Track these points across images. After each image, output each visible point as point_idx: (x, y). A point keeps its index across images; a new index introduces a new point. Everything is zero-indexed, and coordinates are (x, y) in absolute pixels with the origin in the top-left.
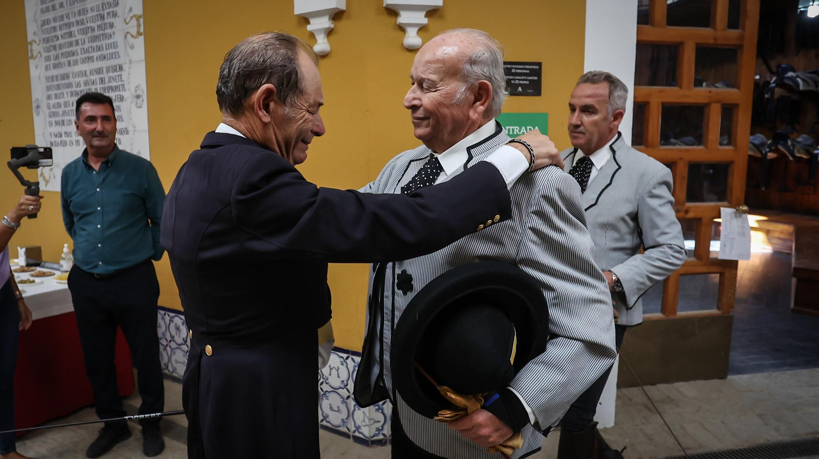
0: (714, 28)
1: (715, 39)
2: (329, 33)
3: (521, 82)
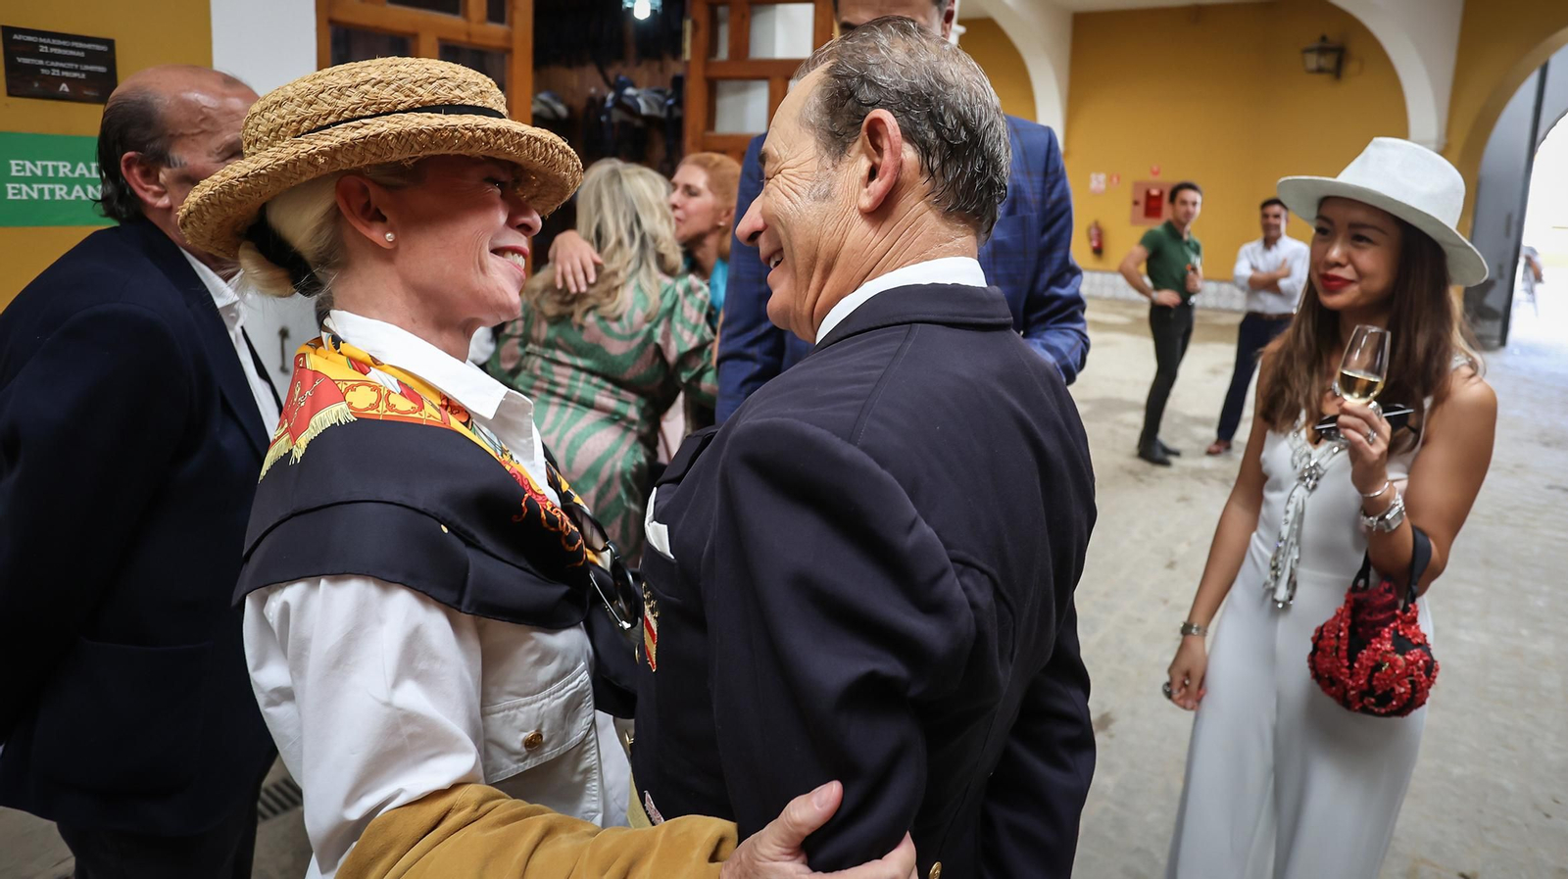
0: (466, 16)
1: (469, 35)
3: (65, 74)
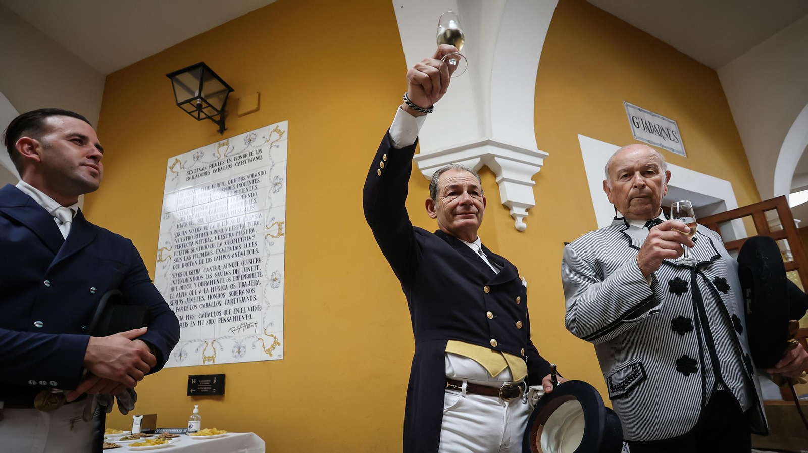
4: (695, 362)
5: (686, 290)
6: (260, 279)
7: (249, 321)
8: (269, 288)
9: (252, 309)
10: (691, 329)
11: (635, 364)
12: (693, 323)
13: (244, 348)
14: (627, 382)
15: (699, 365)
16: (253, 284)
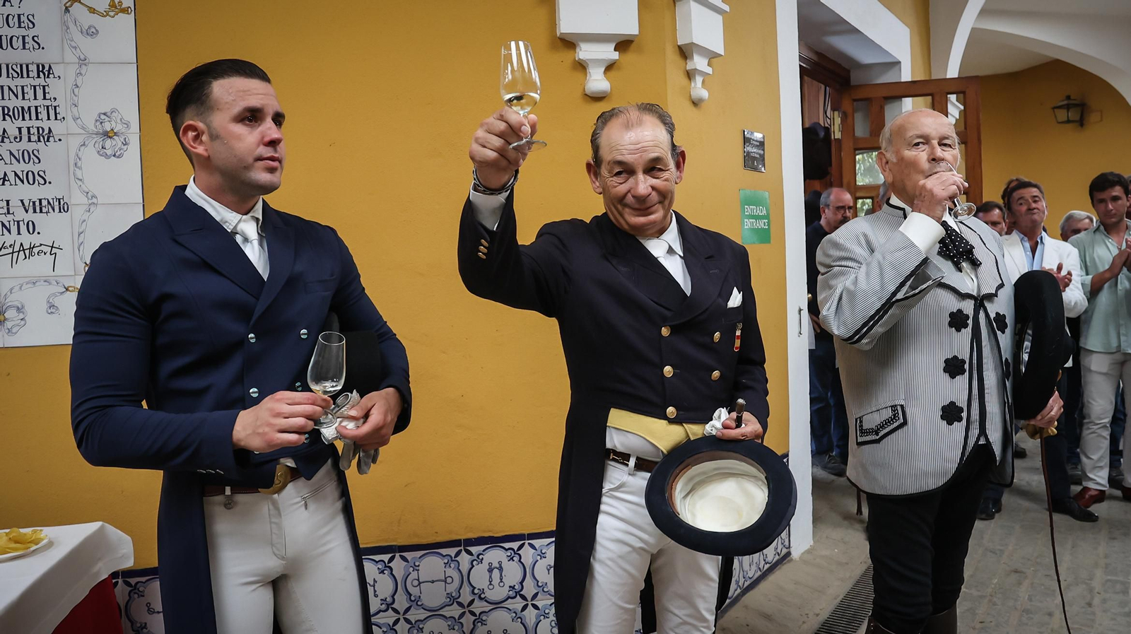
2: (610, 67)
4: (961, 410)
5: (966, 326)
6: (57, 127)
7: (27, 239)
8: (90, 154)
9: (38, 206)
10: (963, 372)
11: (896, 405)
12: (967, 366)
13: (19, 310)
14: (882, 426)
15: (964, 415)
16: (34, 138)
